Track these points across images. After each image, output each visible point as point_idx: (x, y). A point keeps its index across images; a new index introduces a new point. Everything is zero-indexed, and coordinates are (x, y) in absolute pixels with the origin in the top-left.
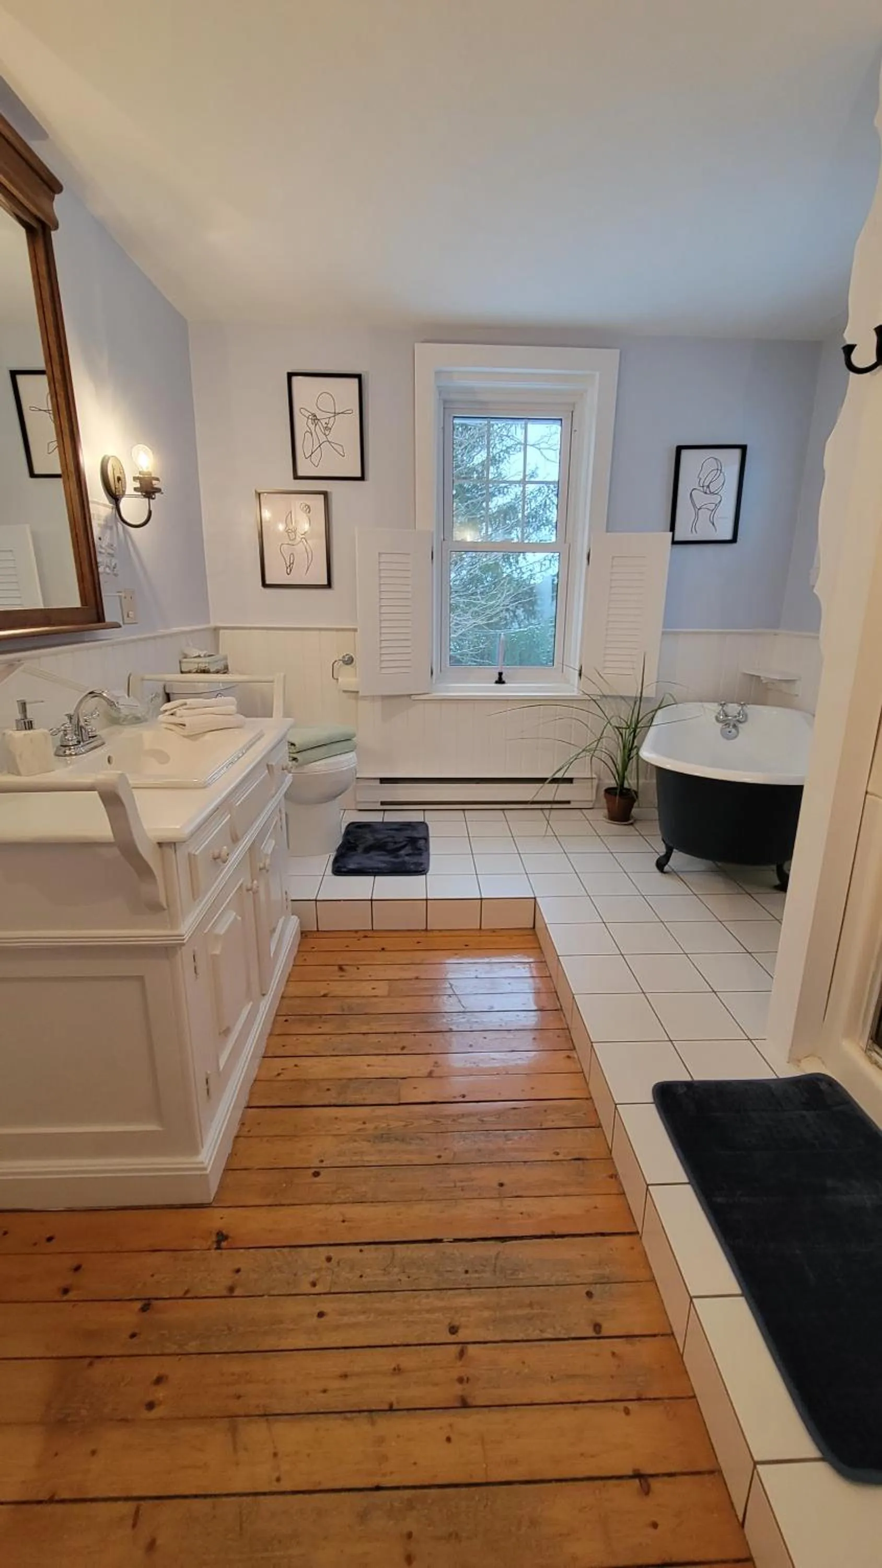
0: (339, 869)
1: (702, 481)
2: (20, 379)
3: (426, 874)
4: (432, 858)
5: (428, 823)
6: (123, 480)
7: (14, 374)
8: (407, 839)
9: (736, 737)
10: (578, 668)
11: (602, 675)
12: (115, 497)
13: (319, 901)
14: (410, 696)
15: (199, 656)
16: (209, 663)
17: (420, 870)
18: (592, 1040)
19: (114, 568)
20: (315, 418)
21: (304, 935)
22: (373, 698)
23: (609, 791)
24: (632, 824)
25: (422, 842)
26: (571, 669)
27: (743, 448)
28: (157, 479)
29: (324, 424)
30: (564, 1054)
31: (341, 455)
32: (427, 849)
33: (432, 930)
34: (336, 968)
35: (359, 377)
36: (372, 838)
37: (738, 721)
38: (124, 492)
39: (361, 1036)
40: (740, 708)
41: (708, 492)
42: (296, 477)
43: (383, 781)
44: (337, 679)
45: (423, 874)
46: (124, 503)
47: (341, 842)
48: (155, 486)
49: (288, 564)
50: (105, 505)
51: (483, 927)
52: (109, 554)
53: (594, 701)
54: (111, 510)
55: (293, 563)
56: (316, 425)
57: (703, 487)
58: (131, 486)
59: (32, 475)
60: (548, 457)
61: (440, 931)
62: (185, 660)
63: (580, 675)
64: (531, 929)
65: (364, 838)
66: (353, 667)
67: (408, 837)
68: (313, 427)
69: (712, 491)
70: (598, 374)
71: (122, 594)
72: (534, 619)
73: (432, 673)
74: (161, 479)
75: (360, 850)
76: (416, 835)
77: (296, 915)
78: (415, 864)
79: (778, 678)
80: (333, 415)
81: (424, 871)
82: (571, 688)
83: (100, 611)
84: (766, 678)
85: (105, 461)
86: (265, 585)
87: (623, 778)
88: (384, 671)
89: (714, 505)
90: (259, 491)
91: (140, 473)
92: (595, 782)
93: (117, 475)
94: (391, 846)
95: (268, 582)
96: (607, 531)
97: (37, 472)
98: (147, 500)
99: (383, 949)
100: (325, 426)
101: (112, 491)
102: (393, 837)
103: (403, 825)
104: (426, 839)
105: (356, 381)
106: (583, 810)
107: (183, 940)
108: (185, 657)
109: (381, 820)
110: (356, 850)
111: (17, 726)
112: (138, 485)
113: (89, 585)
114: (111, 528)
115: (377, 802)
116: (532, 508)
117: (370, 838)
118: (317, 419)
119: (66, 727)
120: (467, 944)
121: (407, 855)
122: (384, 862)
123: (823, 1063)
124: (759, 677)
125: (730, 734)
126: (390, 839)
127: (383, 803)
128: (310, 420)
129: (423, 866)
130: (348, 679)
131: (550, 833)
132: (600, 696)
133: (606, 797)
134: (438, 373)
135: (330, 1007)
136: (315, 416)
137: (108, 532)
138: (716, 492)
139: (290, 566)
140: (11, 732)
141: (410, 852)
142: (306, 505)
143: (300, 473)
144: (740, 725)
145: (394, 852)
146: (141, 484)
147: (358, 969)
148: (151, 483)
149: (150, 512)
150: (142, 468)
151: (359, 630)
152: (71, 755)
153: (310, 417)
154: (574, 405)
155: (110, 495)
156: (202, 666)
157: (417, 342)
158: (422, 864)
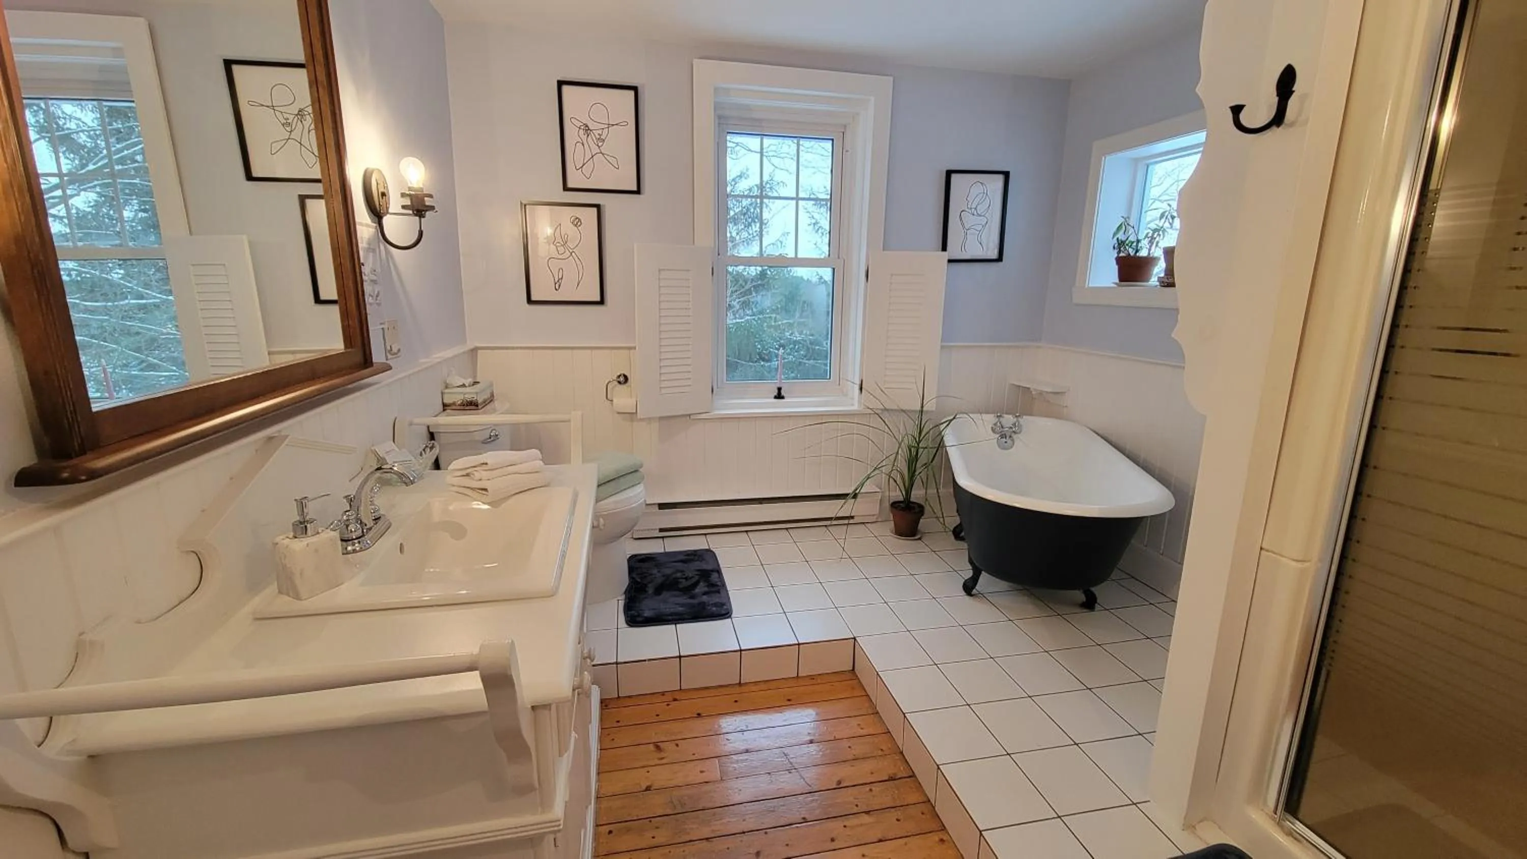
0: (635, 619)
1: (970, 204)
2: (236, 68)
3: (730, 617)
4: (731, 594)
5: (714, 550)
6: (387, 194)
7: (228, 64)
8: (698, 573)
9: (1012, 447)
10: (858, 382)
11: (883, 390)
12: (377, 214)
13: (621, 663)
14: (689, 415)
15: (464, 386)
16: (477, 393)
17: (722, 612)
18: (981, 829)
19: (377, 296)
20: (587, 129)
21: (603, 705)
22: (650, 420)
23: (894, 505)
24: (920, 539)
25: (715, 576)
26: (849, 383)
27: (1006, 175)
28: (431, 196)
29: (597, 135)
30: (936, 837)
31: (615, 167)
32: (724, 585)
33: (746, 684)
34: (651, 747)
35: (635, 89)
36: (659, 575)
37: (1014, 432)
38: (387, 208)
39: (705, 843)
40: (1015, 420)
41: (975, 213)
42: (566, 188)
43: (662, 506)
44: (612, 401)
45: (728, 618)
46: (386, 220)
47: (627, 584)
48: (427, 204)
49: (556, 280)
50: (367, 225)
51: (800, 675)
52: (372, 281)
53: (877, 414)
54: (374, 230)
55: (562, 279)
56: (588, 136)
57: (971, 209)
58: (395, 203)
59: (249, 177)
60: (776, 165)
61: (756, 683)
62: (446, 391)
63: (861, 389)
64: (849, 671)
65: (651, 575)
66: (628, 386)
67: (698, 570)
68: (584, 137)
69: (979, 213)
70: (872, 99)
71: (385, 326)
72: (749, 309)
73: (712, 391)
74: (434, 196)
75: (650, 590)
76: (705, 566)
77: (597, 685)
78: (715, 605)
79: (1049, 390)
80: (607, 126)
81: (728, 613)
82: (853, 403)
83: (368, 352)
84: (1035, 390)
85: (367, 174)
86: (530, 301)
87: (908, 492)
88: (663, 391)
89: (981, 226)
90: (524, 202)
91: (410, 189)
92: (879, 496)
93: (381, 190)
94: (684, 584)
95: (533, 298)
96: (884, 250)
97: (255, 175)
98: (417, 218)
99: (699, 714)
100: (598, 137)
101: (375, 208)
102: (682, 571)
103: (688, 555)
104: (719, 571)
105: (632, 93)
106: (867, 525)
107: (559, 825)
108: (447, 387)
109: (662, 551)
110: (646, 591)
111: (295, 531)
112: (407, 202)
113: (354, 323)
114: (374, 251)
115: (656, 529)
116: (743, 206)
117: (657, 575)
118: (589, 129)
119: (349, 515)
120: (789, 698)
121: (705, 594)
122: (682, 605)
123: (1220, 828)
124: (1029, 388)
125: (1006, 444)
126: (679, 575)
127: (661, 530)
128: (581, 131)
129: (725, 607)
130: (623, 399)
131: (845, 555)
132: (882, 410)
133: (892, 512)
134: (716, 90)
135: (657, 804)
136: (587, 126)
137: (371, 254)
138: (983, 214)
139: (558, 281)
140: (287, 541)
141: (706, 589)
142: (577, 218)
143: (570, 185)
144: (1014, 436)
145: (688, 590)
146: (412, 202)
147: (677, 745)
148: (423, 201)
149: (421, 234)
150: (411, 183)
151: (637, 348)
152: (354, 551)
153: (583, 127)
154: (845, 126)
155: (375, 215)
156: (469, 397)
157: (695, 58)
158: (723, 605)
